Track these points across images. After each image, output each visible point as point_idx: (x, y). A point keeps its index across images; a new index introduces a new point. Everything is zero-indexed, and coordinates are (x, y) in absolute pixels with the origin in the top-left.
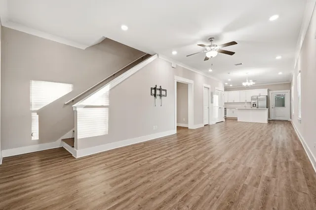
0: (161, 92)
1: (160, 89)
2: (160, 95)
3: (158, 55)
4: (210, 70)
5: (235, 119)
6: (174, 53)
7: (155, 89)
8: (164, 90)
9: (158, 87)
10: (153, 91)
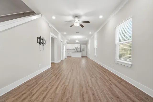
0: (43, 41)
1: (43, 39)
2: (43, 43)
3: (42, 15)
4: (65, 33)
5: (71, 57)
6: (54, 18)
7: (40, 38)
8: (44, 40)
9: (42, 38)
10: (39, 40)
